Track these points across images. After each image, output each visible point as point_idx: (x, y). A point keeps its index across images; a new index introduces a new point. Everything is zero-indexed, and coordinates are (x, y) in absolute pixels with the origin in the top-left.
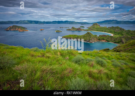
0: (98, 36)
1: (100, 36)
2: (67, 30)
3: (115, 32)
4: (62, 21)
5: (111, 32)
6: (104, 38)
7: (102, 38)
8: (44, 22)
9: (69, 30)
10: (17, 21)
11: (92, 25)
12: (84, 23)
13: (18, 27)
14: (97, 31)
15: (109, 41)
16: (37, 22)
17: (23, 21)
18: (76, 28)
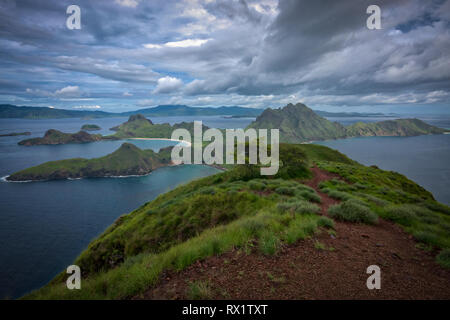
0: (157, 151)
1: (161, 150)
2: (19, 144)
9: (34, 142)
11: (128, 118)
14: (147, 136)
18: (66, 135)
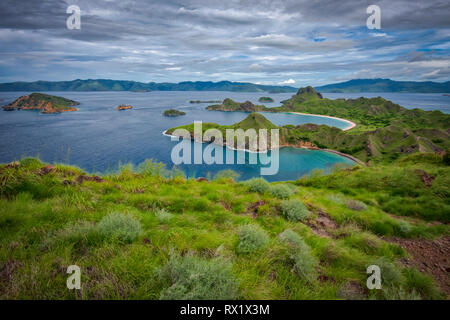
1: (297, 127)
2: (206, 109)
3: (365, 116)
4: (210, 82)
5: (351, 116)
6: (310, 135)
7: (302, 135)
8: (152, 84)
9: (214, 108)
10: (66, 82)
12: (280, 87)
13: (48, 98)
15: (323, 147)
16: (128, 86)
17: (86, 81)
18: (236, 104)
